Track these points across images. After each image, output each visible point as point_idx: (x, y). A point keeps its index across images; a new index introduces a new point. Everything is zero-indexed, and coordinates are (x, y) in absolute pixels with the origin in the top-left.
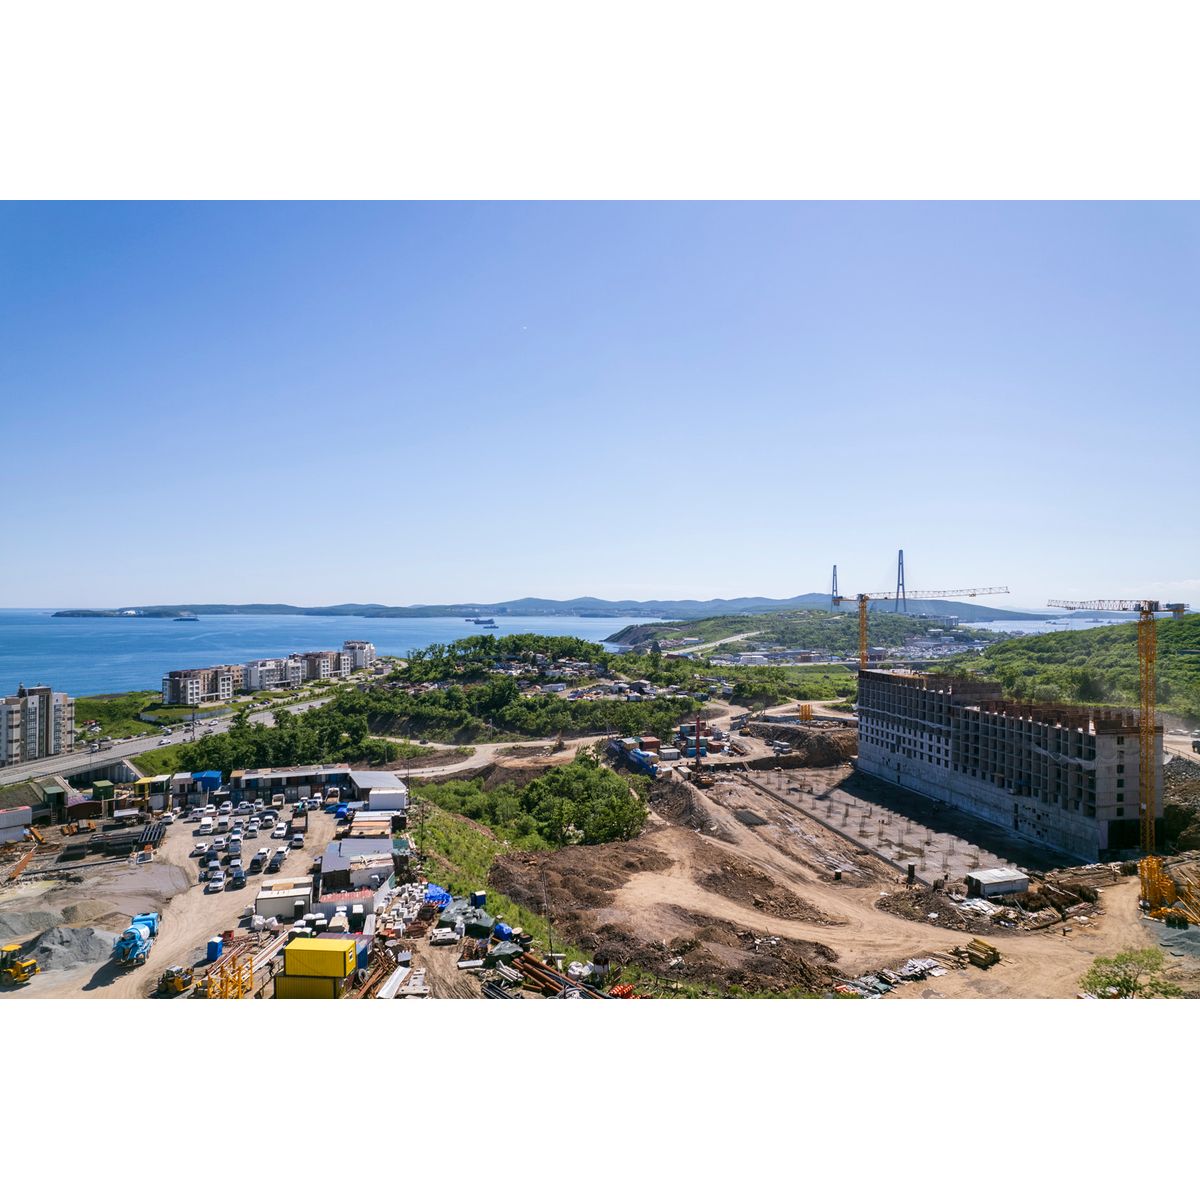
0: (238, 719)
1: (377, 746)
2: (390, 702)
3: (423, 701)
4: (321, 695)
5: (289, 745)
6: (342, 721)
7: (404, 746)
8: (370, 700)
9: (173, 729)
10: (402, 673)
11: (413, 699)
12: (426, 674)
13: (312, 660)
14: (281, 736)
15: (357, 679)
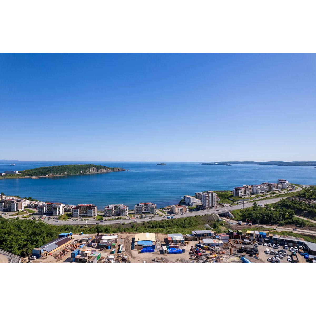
0: (255, 204)
1: (298, 221)
2: (299, 205)
3: (312, 207)
4: (274, 197)
5: (271, 216)
6: (285, 211)
7: (307, 221)
8: (293, 203)
9: (237, 203)
10: (302, 195)
11: (308, 205)
12: (311, 196)
13: (270, 186)
14: (268, 213)
15: (284, 192)
